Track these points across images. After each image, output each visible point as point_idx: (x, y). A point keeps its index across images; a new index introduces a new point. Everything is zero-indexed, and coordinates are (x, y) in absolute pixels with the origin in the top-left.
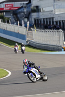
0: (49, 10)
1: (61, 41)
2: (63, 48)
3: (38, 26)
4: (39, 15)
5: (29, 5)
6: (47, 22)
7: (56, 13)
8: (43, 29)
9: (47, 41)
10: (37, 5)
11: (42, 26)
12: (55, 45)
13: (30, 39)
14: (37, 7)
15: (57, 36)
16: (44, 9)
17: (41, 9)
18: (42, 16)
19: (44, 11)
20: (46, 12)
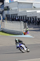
0: (15, 9)
1: (22, 29)
2: (23, 33)
3: (8, 19)
4: (8, 12)
5: (2, 6)
6: (13, 16)
7: (19, 11)
8: (11, 21)
9: (13, 29)
10: (8, 6)
11: (11, 19)
12: (18, 31)
13: (3, 27)
14: (8, 7)
15: (19, 26)
16: (12, 8)
17: (10, 9)
18: (10, 13)
19: (12, 10)
20: (13, 10)
